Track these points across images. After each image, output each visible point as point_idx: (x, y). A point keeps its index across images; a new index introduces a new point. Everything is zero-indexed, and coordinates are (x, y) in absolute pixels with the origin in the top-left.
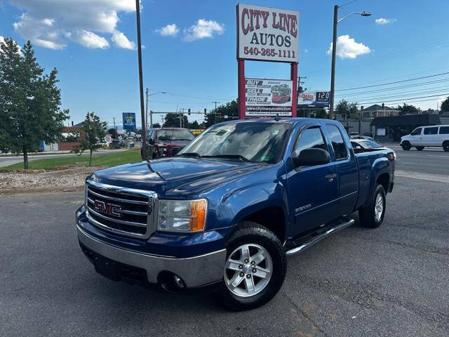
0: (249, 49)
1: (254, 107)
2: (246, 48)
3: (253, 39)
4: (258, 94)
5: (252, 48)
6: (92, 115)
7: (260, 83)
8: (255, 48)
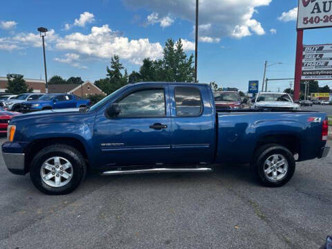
0: (308, 20)
1: (311, 71)
2: (305, 19)
3: (314, 9)
4: (317, 59)
5: (312, 18)
6: (213, 84)
7: (321, 48)
8: (316, 17)
